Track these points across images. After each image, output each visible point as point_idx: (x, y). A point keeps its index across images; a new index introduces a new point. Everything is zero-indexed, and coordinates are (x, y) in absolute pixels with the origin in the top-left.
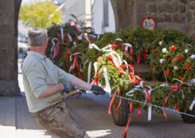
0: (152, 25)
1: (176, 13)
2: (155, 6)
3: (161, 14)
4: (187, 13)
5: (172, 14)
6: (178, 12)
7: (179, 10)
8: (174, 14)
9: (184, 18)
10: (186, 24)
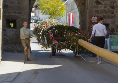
0: (96, 20)
1: (108, 14)
2: (98, 10)
3: (101, 14)
4: (114, 14)
5: (107, 15)
6: (110, 14)
7: (110, 13)
8: (108, 15)
9: (113, 16)
10: (114, 19)
